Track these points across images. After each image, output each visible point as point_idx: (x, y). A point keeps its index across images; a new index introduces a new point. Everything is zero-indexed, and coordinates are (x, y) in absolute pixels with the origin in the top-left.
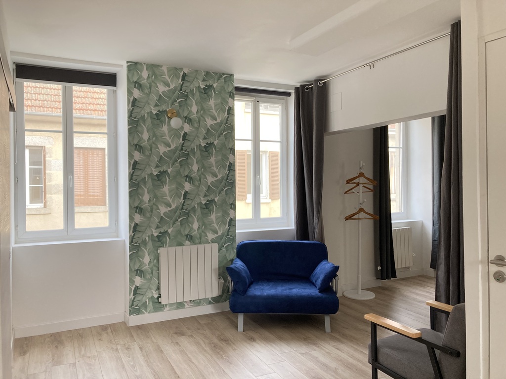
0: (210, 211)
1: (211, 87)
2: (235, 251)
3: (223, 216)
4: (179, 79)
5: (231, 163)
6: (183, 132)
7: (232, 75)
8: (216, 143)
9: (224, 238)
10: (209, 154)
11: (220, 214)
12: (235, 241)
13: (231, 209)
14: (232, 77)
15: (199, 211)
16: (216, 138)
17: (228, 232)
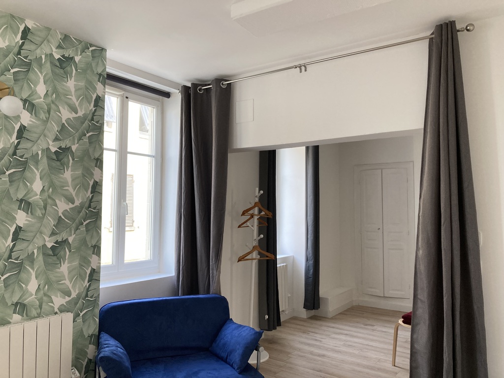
0: (59, 259)
1: (71, 59)
2: (97, 320)
3: (81, 266)
4: (16, 35)
5: (97, 182)
6: (19, 125)
7: (103, 50)
8: (74, 148)
9: (80, 302)
10: (63, 165)
11: (76, 263)
12: (98, 304)
13: (93, 253)
14: (104, 52)
15: (40, 260)
16: (74, 141)
17: (88, 290)
